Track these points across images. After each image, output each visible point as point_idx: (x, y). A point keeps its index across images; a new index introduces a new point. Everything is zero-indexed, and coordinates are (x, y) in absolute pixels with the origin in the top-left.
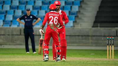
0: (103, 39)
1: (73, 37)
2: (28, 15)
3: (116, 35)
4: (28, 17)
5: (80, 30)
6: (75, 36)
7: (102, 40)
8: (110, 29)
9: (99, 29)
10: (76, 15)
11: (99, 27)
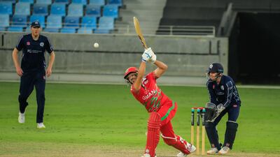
0: (179, 60)
1: (114, 54)
2: (36, 39)
3: (207, 51)
4: (35, 45)
5: (130, 40)
6: (119, 52)
7: (179, 63)
8: (196, 39)
9: (171, 37)
10: (120, 5)
11: (171, 33)
